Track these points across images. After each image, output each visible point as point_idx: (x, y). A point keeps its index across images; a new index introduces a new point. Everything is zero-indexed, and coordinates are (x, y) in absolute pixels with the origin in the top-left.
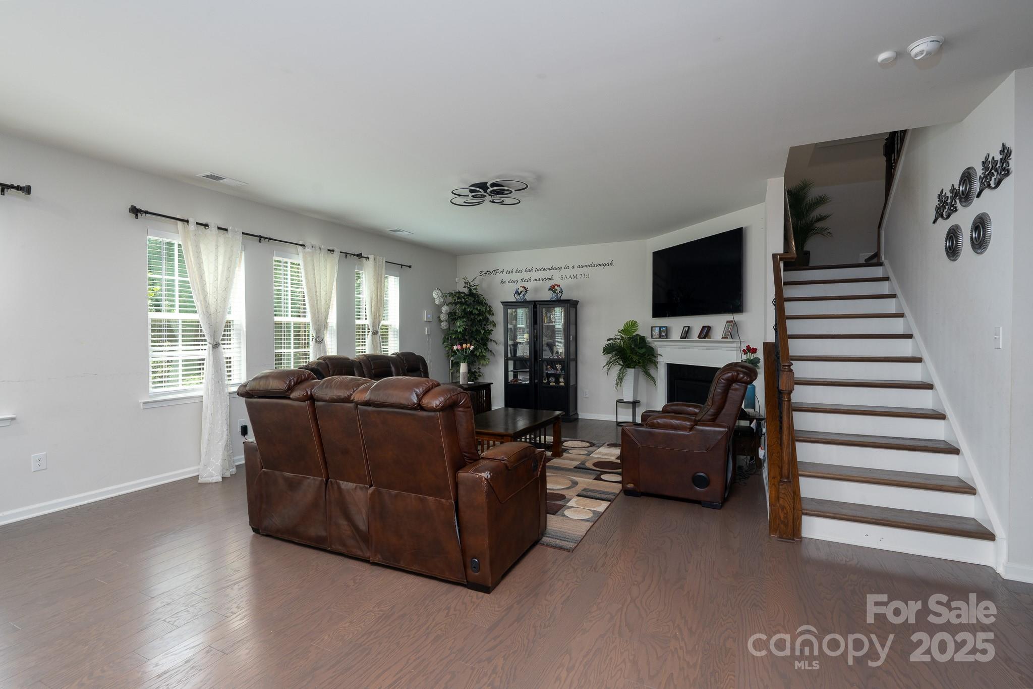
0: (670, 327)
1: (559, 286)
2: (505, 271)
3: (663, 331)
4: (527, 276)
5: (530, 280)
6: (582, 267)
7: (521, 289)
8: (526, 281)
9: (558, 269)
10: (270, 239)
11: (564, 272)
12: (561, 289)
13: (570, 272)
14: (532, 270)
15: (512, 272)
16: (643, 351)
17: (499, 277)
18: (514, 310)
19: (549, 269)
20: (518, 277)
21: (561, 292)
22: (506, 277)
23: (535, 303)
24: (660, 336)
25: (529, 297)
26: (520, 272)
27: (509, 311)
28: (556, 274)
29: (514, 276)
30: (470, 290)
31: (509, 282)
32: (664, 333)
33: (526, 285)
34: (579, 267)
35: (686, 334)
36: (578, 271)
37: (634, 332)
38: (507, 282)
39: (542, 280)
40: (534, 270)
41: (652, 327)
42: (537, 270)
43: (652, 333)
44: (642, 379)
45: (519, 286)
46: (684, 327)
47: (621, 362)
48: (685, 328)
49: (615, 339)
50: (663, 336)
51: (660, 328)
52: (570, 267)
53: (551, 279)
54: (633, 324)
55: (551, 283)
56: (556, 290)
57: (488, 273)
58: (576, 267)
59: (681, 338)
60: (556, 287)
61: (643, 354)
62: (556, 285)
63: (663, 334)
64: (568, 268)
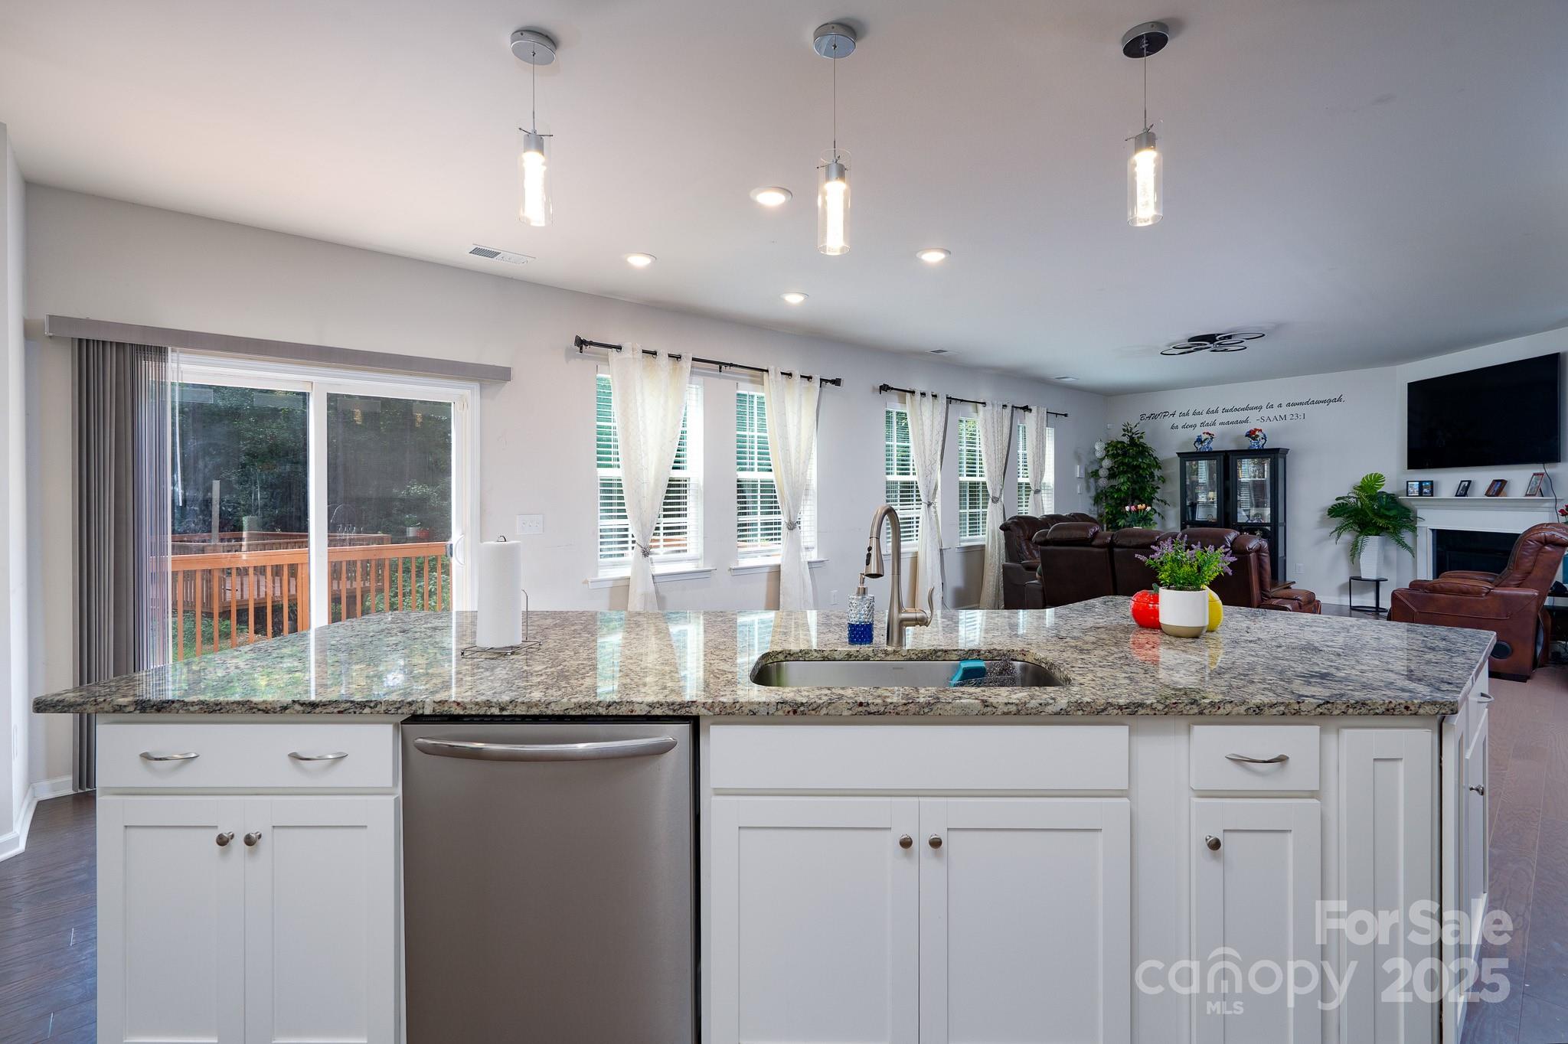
0: (1437, 482)
1: (1261, 430)
2: (1177, 414)
3: (1426, 487)
4: (1209, 419)
5: (1214, 424)
6: (1293, 405)
7: (1204, 437)
8: (1208, 425)
9: (1256, 408)
10: (962, 401)
11: (1265, 413)
12: (1265, 435)
13: (1276, 412)
14: (1217, 412)
15: (1188, 414)
16: (1392, 513)
17: (1169, 421)
18: (1194, 463)
19: (1243, 409)
20: (1198, 420)
21: (1265, 438)
22: (1179, 421)
23: (1226, 454)
24: (1421, 493)
25: (1215, 446)
26: (1200, 413)
27: (1187, 463)
28: (1254, 415)
29: (1191, 420)
30: (1132, 438)
31: (1183, 427)
32: (1427, 490)
33: (1211, 430)
34: (1289, 405)
35: (1464, 490)
36: (1285, 411)
37: (1378, 488)
38: (1180, 427)
39: (1232, 423)
40: (1220, 410)
41: (1408, 482)
42: (1225, 411)
43: (1407, 489)
44: (1393, 550)
45: (1199, 431)
46: (1462, 481)
47: (1356, 528)
48: (1464, 483)
49: (1350, 497)
50: (1426, 493)
51: (1421, 483)
52: (1275, 406)
53: (1246, 421)
54: (1378, 478)
55: (1247, 428)
56: (1258, 436)
57: (1154, 416)
58: (1284, 405)
59: (1456, 496)
60: (1257, 433)
61: (1395, 517)
62: (1256, 430)
63: (1425, 490)
64: (1272, 406)
